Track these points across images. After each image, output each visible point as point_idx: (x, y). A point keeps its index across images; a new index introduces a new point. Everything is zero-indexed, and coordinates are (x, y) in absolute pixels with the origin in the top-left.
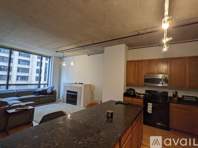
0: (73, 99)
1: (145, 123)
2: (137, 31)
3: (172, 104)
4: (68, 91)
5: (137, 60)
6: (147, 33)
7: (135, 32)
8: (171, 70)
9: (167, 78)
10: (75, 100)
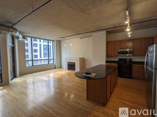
0: (72, 67)
1: (119, 77)
2: (114, 25)
3: (133, 65)
4: (68, 63)
5: (113, 41)
6: (120, 26)
7: (112, 25)
8: (134, 46)
9: (131, 51)
10: (74, 68)
